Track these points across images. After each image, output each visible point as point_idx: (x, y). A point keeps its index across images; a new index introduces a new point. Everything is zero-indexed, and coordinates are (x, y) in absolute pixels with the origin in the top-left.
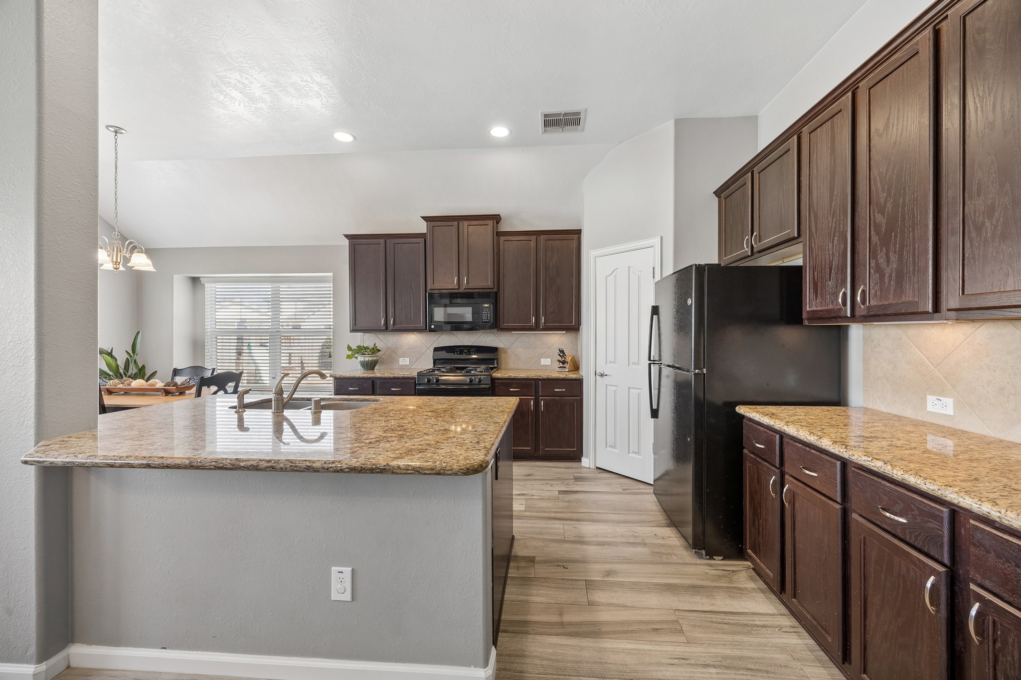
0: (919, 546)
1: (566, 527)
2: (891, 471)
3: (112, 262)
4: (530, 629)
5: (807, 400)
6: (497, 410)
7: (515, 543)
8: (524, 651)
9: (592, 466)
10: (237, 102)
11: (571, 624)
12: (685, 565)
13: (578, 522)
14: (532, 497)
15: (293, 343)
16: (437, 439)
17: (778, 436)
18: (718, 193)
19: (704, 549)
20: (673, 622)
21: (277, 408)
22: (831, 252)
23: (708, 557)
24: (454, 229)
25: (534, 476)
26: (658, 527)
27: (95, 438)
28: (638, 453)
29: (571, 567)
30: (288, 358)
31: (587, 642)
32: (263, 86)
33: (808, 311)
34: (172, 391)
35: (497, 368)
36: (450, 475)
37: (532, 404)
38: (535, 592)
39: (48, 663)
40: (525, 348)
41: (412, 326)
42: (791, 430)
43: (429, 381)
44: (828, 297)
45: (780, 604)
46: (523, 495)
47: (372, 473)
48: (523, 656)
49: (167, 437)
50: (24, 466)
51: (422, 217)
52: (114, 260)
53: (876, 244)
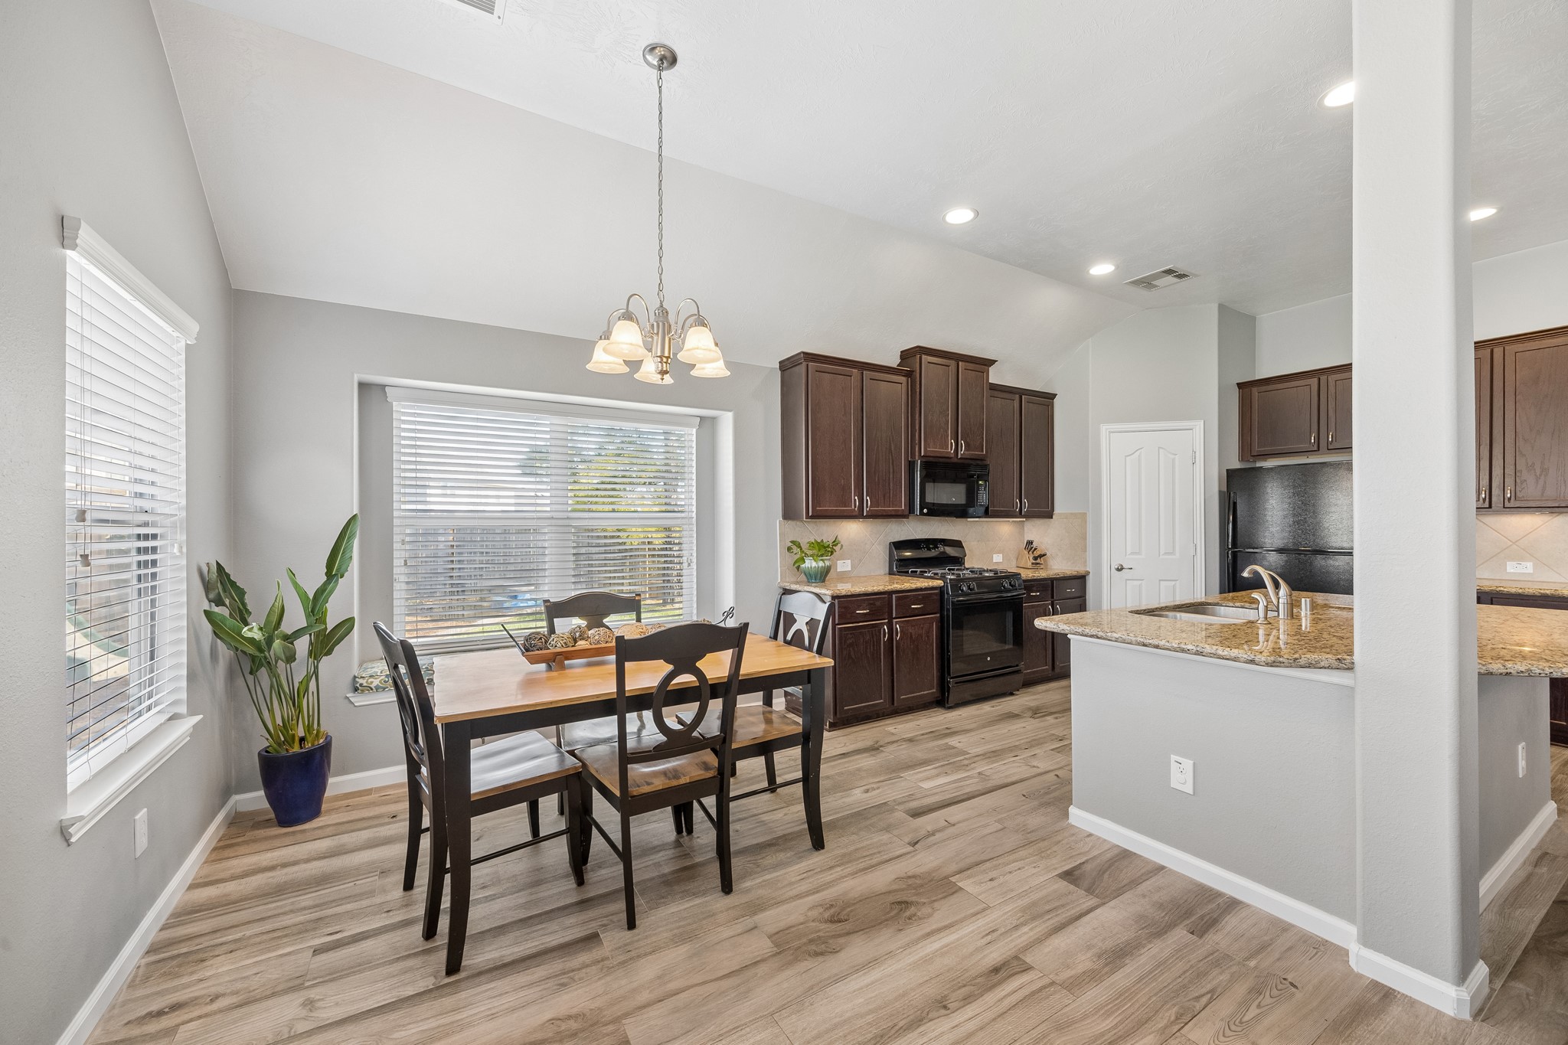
24: (952, 371)
40: (979, 541)
41: (891, 509)
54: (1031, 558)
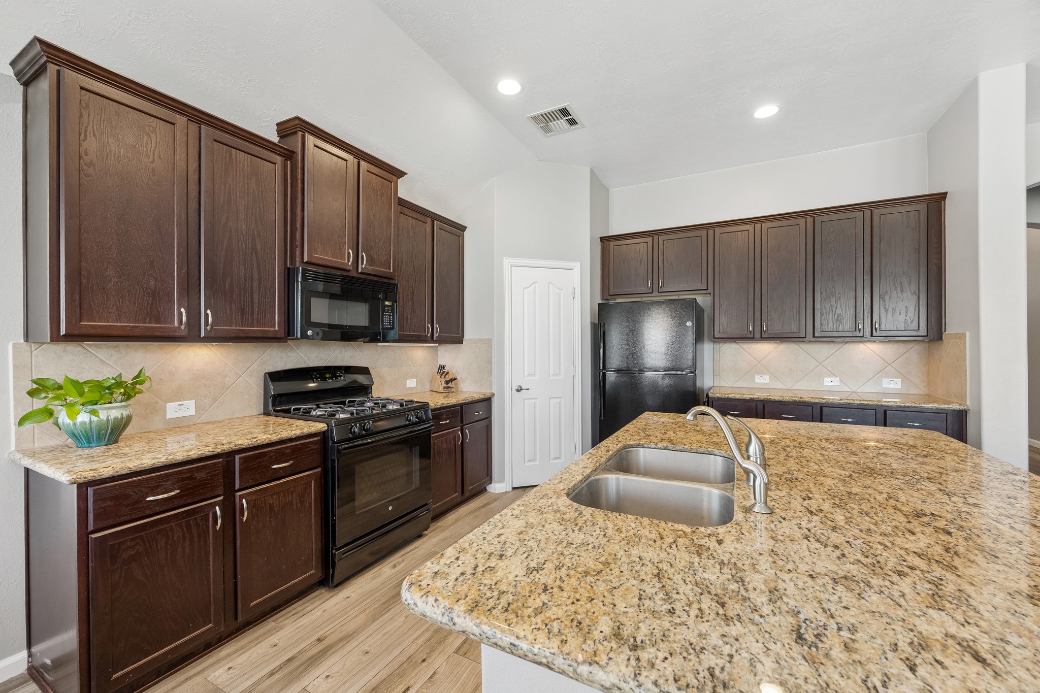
9: (508, 490)
40: (390, 367)
54: (443, 382)
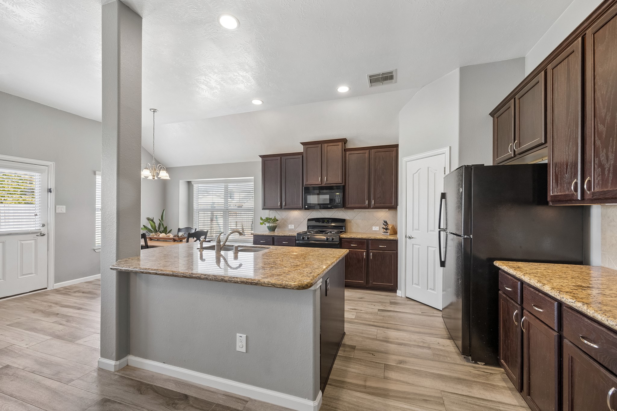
0: (606, 365)
1: (379, 331)
2: (586, 310)
3: (152, 175)
4: (345, 386)
5: (552, 259)
6: (331, 256)
7: (345, 337)
8: (340, 397)
9: (403, 296)
10: (205, 91)
11: (370, 387)
12: (456, 365)
13: (386, 329)
14: (361, 311)
15: (238, 215)
16: (290, 270)
17: (519, 283)
18: (492, 114)
19: (470, 356)
20: (438, 397)
21: (218, 250)
22: (567, 153)
23: (473, 362)
24: (319, 148)
25: (364, 299)
26: (442, 338)
27: (139, 260)
28: (434, 290)
29: (377, 355)
30: (235, 224)
31: (378, 399)
32: (216, 81)
33: (552, 196)
34: (177, 240)
35: (345, 232)
36: (290, 289)
37: (365, 254)
38: (352, 366)
39: (120, 362)
40: (362, 220)
41: (295, 206)
42: (526, 279)
43: (303, 238)
44: (565, 185)
45: (522, 400)
46: (355, 309)
47: (252, 284)
48: (338, 400)
49: (166, 261)
50: (111, 270)
51: (301, 143)
52: (153, 175)
53: (599, 146)
